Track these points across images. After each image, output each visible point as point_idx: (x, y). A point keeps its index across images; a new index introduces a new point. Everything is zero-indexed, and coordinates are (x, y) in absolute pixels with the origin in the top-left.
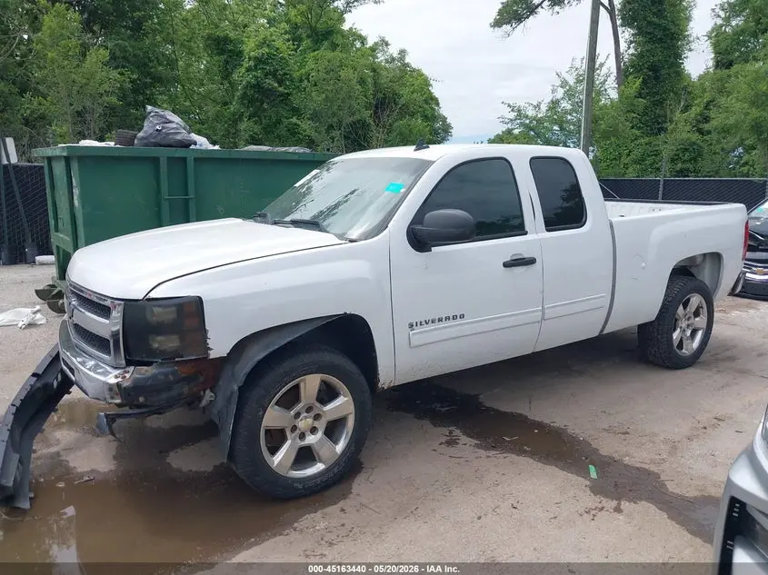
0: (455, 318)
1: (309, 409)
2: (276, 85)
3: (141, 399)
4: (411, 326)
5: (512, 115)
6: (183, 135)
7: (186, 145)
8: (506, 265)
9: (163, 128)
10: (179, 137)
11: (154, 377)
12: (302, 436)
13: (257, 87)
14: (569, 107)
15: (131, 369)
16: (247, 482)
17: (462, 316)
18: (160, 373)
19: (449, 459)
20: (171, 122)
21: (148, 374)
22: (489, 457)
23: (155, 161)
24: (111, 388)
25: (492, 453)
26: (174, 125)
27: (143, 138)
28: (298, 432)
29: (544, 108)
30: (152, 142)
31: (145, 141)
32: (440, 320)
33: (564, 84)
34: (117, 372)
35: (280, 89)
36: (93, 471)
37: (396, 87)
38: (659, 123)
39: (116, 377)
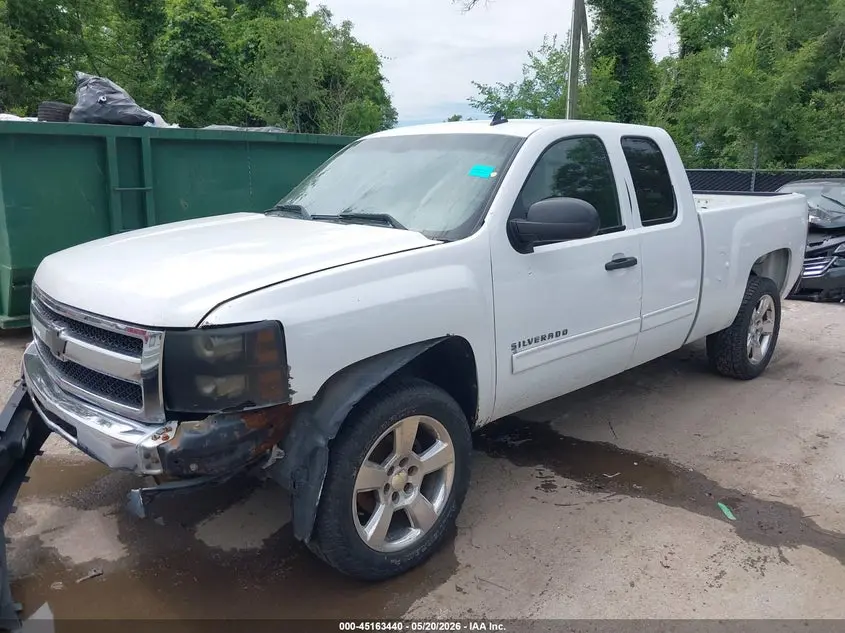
0: (558, 334)
1: (402, 462)
2: (209, 57)
3: (193, 467)
4: (514, 347)
5: (483, 98)
6: (136, 110)
7: (139, 122)
8: (609, 267)
9: (109, 99)
10: (130, 112)
11: (213, 436)
12: (395, 496)
13: (186, 58)
14: (542, 90)
15: (174, 424)
16: (334, 565)
17: (565, 332)
18: (220, 430)
19: (556, 508)
20: (116, 92)
21: (205, 432)
22: (600, 501)
23: (101, 141)
24: (148, 453)
25: (602, 495)
26: (121, 96)
27: (81, 112)
28: (391, 492)
29: (516, 91)
30: (95, 118)
31: (85, 116)
32: (543, 338)
33: (537, 64)
34: (152, 431)
35: (214, 62)
36: (96, 561)
37: (342, 64)
38: (629, 111)
39: (155, 438)
